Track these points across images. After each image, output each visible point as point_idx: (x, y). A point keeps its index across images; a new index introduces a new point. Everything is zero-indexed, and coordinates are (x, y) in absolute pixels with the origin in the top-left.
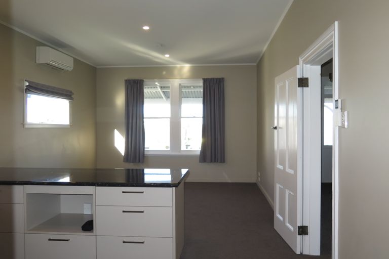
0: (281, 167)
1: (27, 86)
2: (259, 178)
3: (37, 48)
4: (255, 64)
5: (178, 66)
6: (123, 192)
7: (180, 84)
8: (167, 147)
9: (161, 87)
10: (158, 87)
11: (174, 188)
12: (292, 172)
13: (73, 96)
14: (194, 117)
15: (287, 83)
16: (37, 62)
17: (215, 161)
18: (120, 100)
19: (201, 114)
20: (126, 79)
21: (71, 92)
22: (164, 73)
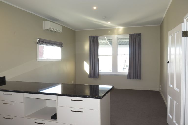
0: (171, 86)
1: (38, 41)
2: (161, 89)
3: (44, 22)
4: (159, 25)
5: (117, 28)
6: (72, 100)
7: (117, 38)
8: (110, 70)
9: (108, 39)
10: (106, 39)
11: (100, 99)
12: (178, 90)
13: (62, 45)
14: (125, 55)
15: (176, 34)
16: (44, 29)
17: (136, 79)
18: (87, 47)
19: (128, 54)
20: (89, 36)
21: (62, 43)
22: (109, 32)
